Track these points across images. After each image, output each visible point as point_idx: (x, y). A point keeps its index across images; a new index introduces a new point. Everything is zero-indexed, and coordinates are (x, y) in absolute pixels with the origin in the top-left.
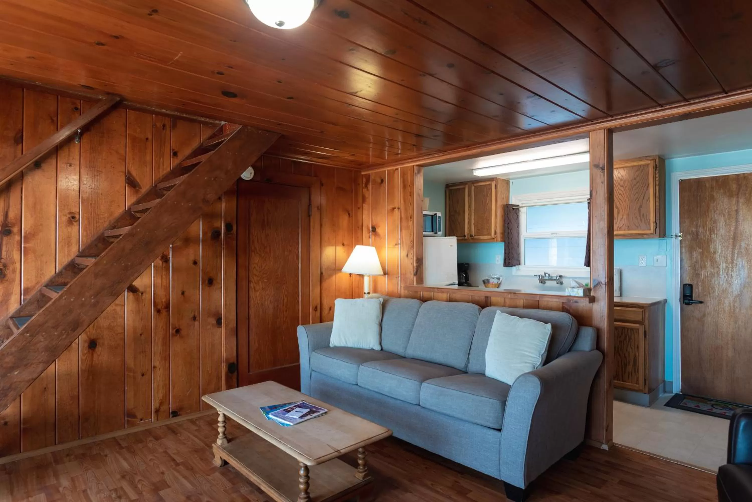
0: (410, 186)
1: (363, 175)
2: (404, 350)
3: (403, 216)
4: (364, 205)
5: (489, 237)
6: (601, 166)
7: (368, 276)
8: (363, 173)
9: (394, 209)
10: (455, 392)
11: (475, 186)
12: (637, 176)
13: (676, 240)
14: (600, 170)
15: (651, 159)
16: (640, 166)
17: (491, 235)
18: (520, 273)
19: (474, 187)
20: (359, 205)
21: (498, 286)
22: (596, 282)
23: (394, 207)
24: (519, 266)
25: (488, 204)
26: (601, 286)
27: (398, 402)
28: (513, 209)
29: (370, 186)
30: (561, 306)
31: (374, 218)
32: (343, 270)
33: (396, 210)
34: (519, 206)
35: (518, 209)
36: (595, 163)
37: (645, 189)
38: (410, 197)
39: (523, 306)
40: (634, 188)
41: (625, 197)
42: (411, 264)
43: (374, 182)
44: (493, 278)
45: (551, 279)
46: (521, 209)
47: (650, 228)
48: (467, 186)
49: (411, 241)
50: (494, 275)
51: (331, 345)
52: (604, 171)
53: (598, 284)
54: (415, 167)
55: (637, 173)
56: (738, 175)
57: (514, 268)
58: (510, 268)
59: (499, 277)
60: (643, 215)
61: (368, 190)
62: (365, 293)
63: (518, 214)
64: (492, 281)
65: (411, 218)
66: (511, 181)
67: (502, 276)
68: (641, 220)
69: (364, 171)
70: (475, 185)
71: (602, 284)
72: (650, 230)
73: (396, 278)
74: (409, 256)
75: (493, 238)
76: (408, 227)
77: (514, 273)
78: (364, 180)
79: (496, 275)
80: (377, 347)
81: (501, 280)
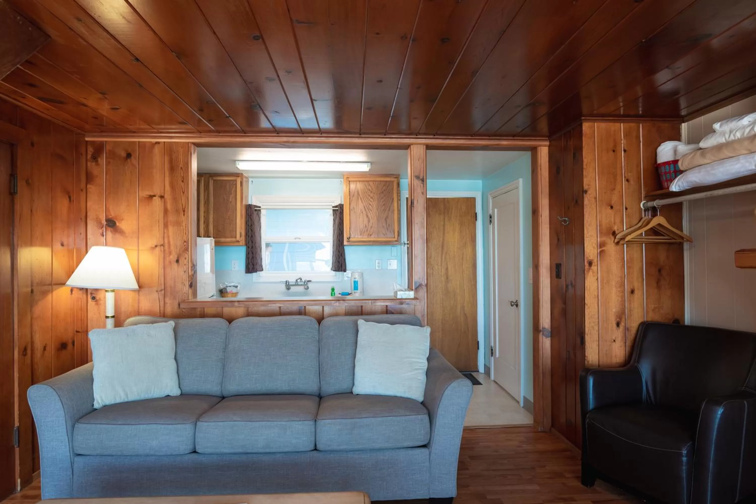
0: (181, 168)
1: (87, 141)
2: (219, 387)
3: (169, 206)
4: (88, 186)
5: (234, 239)
6: (421, 178)
7: (113, 291)
8: (87, 139)
9: (151, 197)
10: (373, 420)
11: (214, 180)
12: (384, 190)
13: (404, 247)
14: (421, 182)
15: (395, 177)
16: (387, 181)
17: (236, 237)
18: (261, 280)
19: (212, 181)
20: (83, 185)
21: (236, 294)
22: (418, 284)
23: (152, 194)
24: (262, 272)
25: (231, 202)
26: (422, 288)
27: (278, 455)
28: (256, 210)
29: (103, 160)
30: (385, 309)
31: (111, 208)
32: (67, 283)
33: (156, 200)
34: (260, 207)
35: (260, 210)
36: (416, 175)
37: (391, 202)
38: (182, 184)
39: (344, 313)
40: (382, 201)
41: (375, 207)
42: (185, 272)
43: (112, 155)
44: (230, 286)
45: (296, 284)
46: (262, 211)
47: (395, 236)
48: (203, 178)
49: (185, 242)
50: (230, 283)
51: (96, 406)
52: (423, 182)
53: (419, 286)
54: (189, 143)
55: (384, 188)
56: (444, 199)
57: (254, 274)
58: (251, 274)
59: (236, 285)
60: (389, 225)
61: (97, 164)
62: (107, 317)
63: (260, 216)
64: (229, 290)
65: (184, 211)
66: (250, 180)
67: (239, 283)
68: (388, 229)
69: (89, 137)
70: (215, 178)
71: (423, 286)
72: (395, 238)
73: (157, 291)
74: (180, 261)
75: (238, 241)
76: (178, 224)
77: (254, 280)
78: (91, 150)
79: (233, 282)
80: (176, 392)
81: (238, 288)
